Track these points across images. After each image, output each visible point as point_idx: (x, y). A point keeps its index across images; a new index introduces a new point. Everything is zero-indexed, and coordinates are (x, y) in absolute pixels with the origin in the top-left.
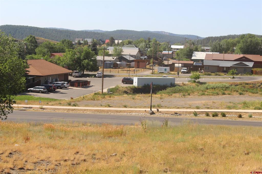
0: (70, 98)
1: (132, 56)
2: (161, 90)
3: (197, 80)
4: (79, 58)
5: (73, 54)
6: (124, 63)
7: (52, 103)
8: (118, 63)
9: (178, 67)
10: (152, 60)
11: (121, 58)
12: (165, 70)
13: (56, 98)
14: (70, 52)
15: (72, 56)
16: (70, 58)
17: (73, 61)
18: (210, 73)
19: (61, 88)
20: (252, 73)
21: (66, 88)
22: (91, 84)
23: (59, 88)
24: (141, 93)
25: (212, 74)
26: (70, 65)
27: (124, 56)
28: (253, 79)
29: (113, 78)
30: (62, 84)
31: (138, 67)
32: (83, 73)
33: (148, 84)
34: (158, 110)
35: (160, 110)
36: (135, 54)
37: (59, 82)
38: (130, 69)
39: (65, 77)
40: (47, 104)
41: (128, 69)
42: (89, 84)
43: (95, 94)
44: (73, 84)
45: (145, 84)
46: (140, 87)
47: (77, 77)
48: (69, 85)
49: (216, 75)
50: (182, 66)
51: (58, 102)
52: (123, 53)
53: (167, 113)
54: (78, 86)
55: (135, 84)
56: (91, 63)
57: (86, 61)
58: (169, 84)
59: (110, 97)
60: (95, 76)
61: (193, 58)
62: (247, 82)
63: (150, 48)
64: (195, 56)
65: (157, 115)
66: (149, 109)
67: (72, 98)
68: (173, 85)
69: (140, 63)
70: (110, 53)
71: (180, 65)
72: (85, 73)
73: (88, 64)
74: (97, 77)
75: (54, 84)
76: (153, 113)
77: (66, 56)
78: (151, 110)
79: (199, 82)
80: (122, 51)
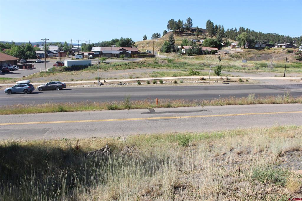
0: (22, 77)
1: (55, 50)
2: (85, 68)
3: (104, 62)
4: (23, 51)
5: (19, 48)
6: (52, 54)
7: (8, 81)
8: (48, 54)
9: (86, 55)
10: (68, 53)
11: (49, 52)
12: (80, 57)
13: (10, 78)
14: (17, 47)
15: (18, 49)
16: (17, 51)
17: (19, 52)
18: (107, 58)
19: (13, 70)
20: (131, 57)
21: (17, 70)
22: (35, 67)
23: (11, 70)
24: (75, 71)
25: (109, 58)
26: (17, 55)
27: (51, 51)
28: (135, 60)
29: (48, 63)
30: (14, 67)
31: (61, 57)
32: (27, 60)
33: (74, 65)
34: (105, 81)
35: (106, 81)
36: (57, 49)
37: (11, 66)
38: (56, 58)
39: (15, 62)
40: (4, 82)
41: (55, 58)
42: (33, 67)
43: (41, 72)
44: (21, 67)
45: (72, 65)
46: (70, 66)
47: (23, 63)
48: (19, 67)
49: (111, 59)
50: (89, 55)
51: (13, 80)
52: (49, 49)
53: (113, 83)
54: (26, 68)
55: (66, 65)
56: (32, 53)
57: (29, 52)
58: (88, 64)
59: (53, 74)
60: (36, 62)
61: (92, 51)
62: (133, 61)
63: (63, 47)
64: (93, 49)
65: (105, 85)
66: (98, 81)
67: (24, 77)
68: (90, 65)
69: (62, 54)
70: (41, 49)
71: (87, 54)
72: (28, 60)
73: (30, 54)
74: (37, 63)
75: (7, 67)
76: (102, 84)
77: (14, 50)
78: (99, 82)
79: (105, 63)
80: (48, 48)
